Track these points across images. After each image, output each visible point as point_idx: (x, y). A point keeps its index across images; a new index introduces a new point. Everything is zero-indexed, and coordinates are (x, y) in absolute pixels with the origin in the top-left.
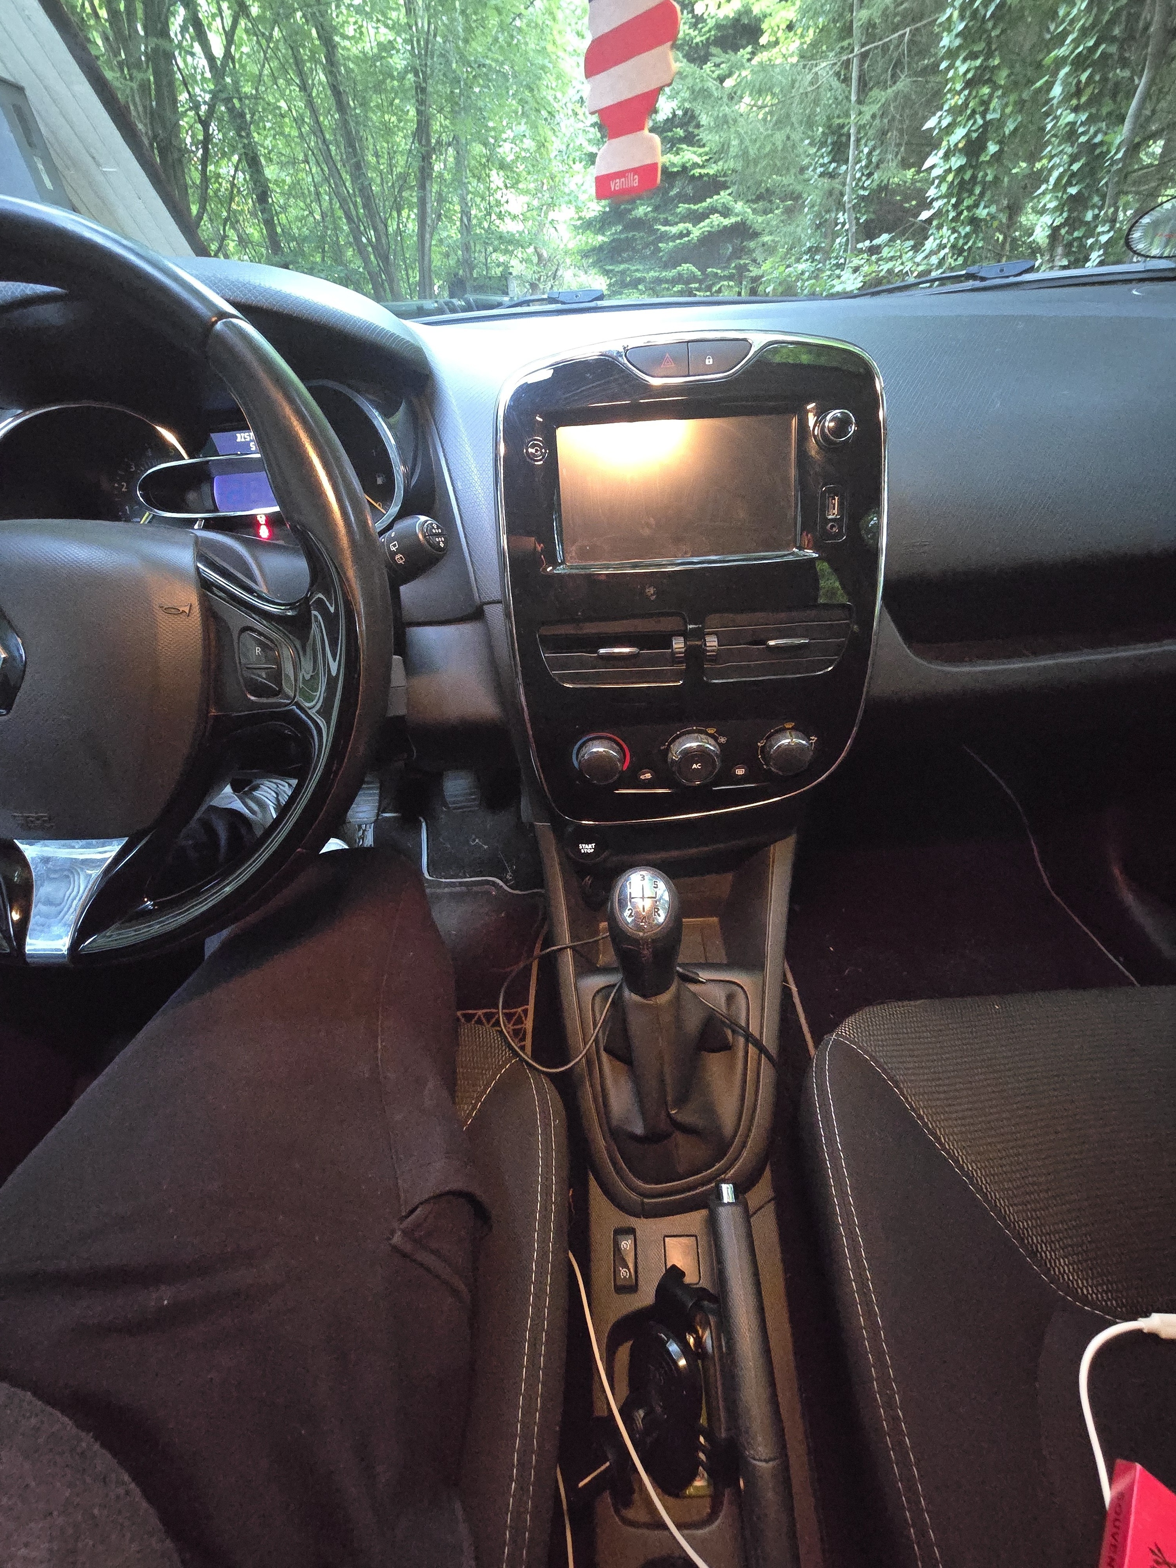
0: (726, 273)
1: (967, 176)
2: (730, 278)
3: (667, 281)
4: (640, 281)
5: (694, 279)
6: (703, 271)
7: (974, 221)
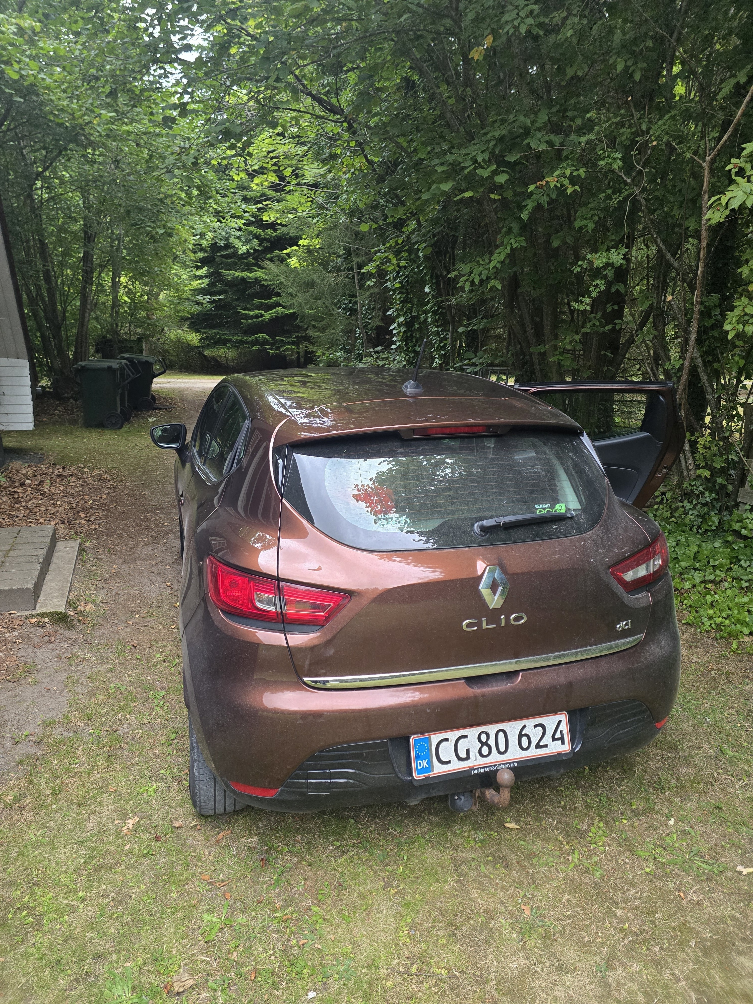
0: (290, 340)
1: (409, 334)
2: (292, 343)
3: (247, 343)
4: (227, 341)
5: (267, 343)
6: (274, 339)
7: (415, 352)
